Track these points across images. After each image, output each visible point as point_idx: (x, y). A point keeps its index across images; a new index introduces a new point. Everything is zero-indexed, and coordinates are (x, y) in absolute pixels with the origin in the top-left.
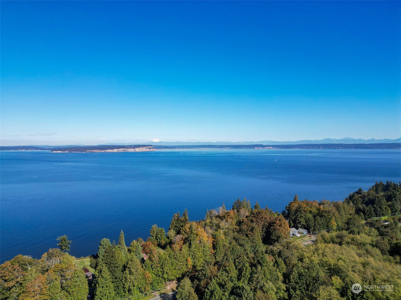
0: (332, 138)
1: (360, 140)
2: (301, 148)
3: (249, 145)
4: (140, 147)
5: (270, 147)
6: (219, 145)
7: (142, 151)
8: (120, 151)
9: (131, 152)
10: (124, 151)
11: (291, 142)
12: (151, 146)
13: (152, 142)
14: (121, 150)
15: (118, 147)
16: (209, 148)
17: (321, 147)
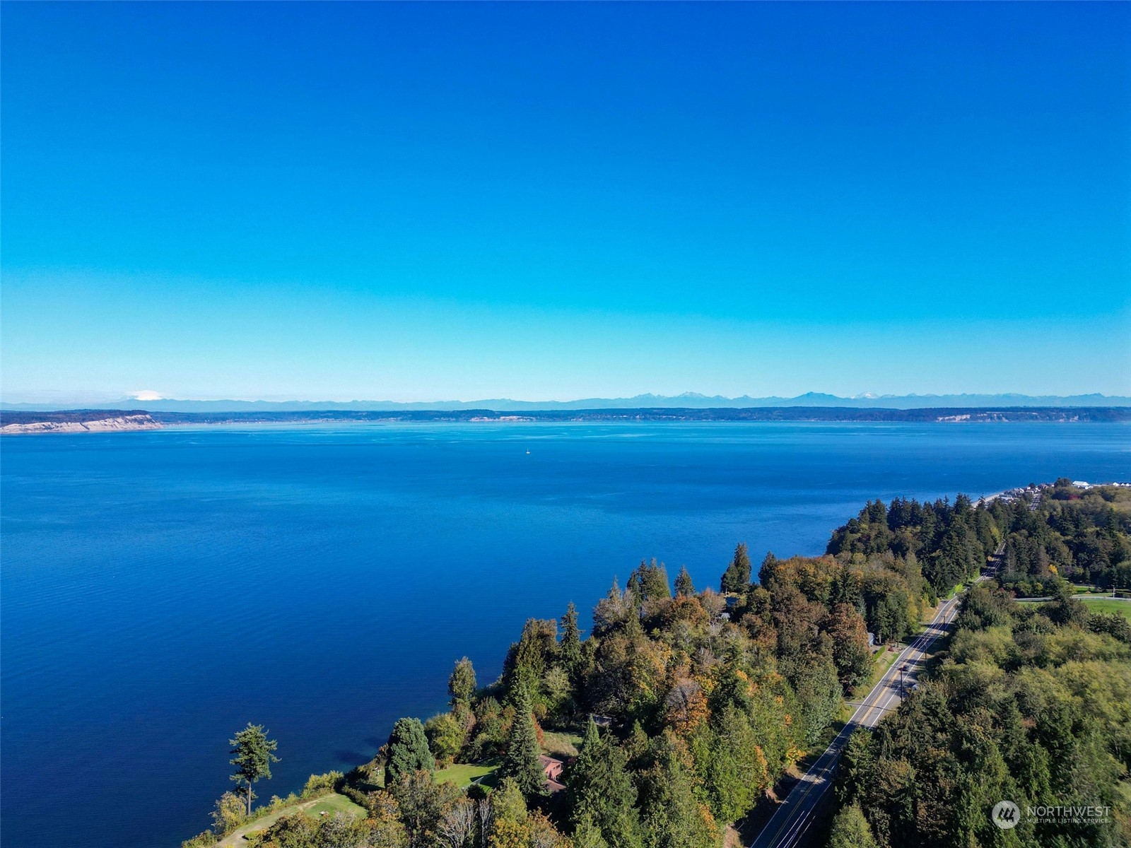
0: (655, 394)
1: (718, 398)
2: (590, 420)
3: (454, 411)
4: (105, 416)
5: (511, 417)
6: (364, 412)
7: (112, 429)
8: (30, 431)
9: (71, 432)
10: (46, 431)
11: (558, 403)
12: (145, 413)
13: (133, 400)
14: (34, 427)
15: (21, 418)
16: (336, 418)
17: (638, 417)
